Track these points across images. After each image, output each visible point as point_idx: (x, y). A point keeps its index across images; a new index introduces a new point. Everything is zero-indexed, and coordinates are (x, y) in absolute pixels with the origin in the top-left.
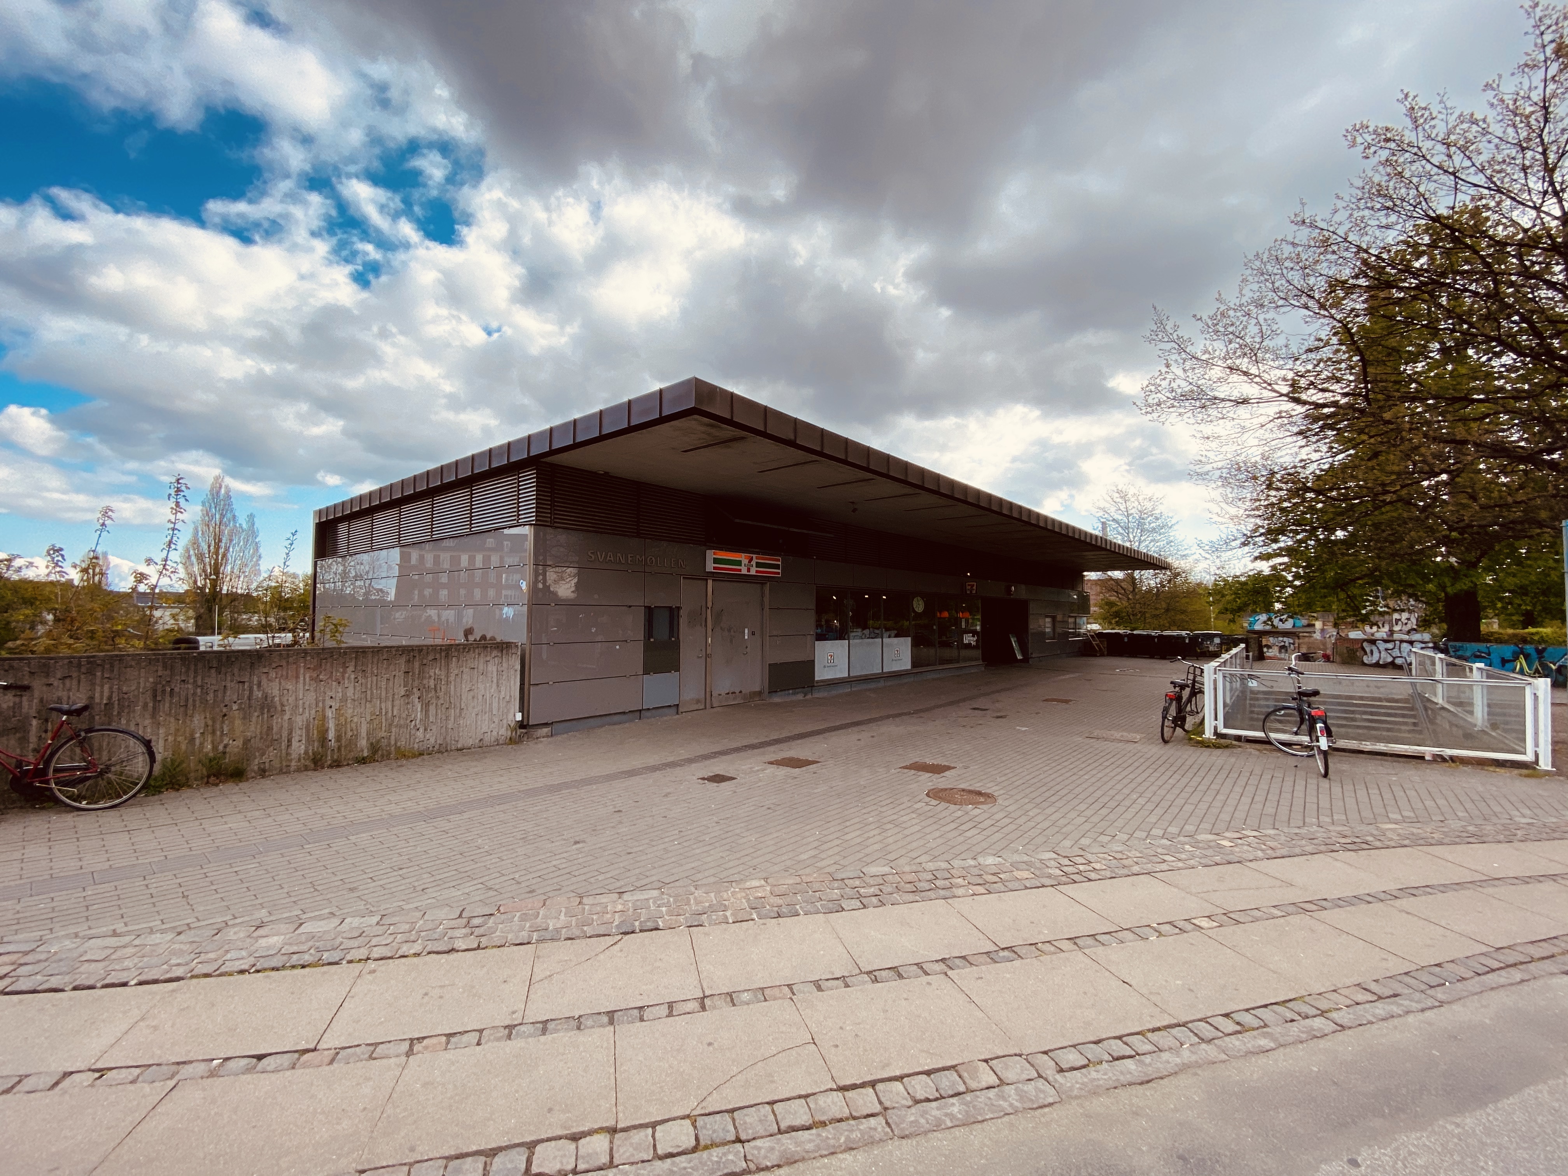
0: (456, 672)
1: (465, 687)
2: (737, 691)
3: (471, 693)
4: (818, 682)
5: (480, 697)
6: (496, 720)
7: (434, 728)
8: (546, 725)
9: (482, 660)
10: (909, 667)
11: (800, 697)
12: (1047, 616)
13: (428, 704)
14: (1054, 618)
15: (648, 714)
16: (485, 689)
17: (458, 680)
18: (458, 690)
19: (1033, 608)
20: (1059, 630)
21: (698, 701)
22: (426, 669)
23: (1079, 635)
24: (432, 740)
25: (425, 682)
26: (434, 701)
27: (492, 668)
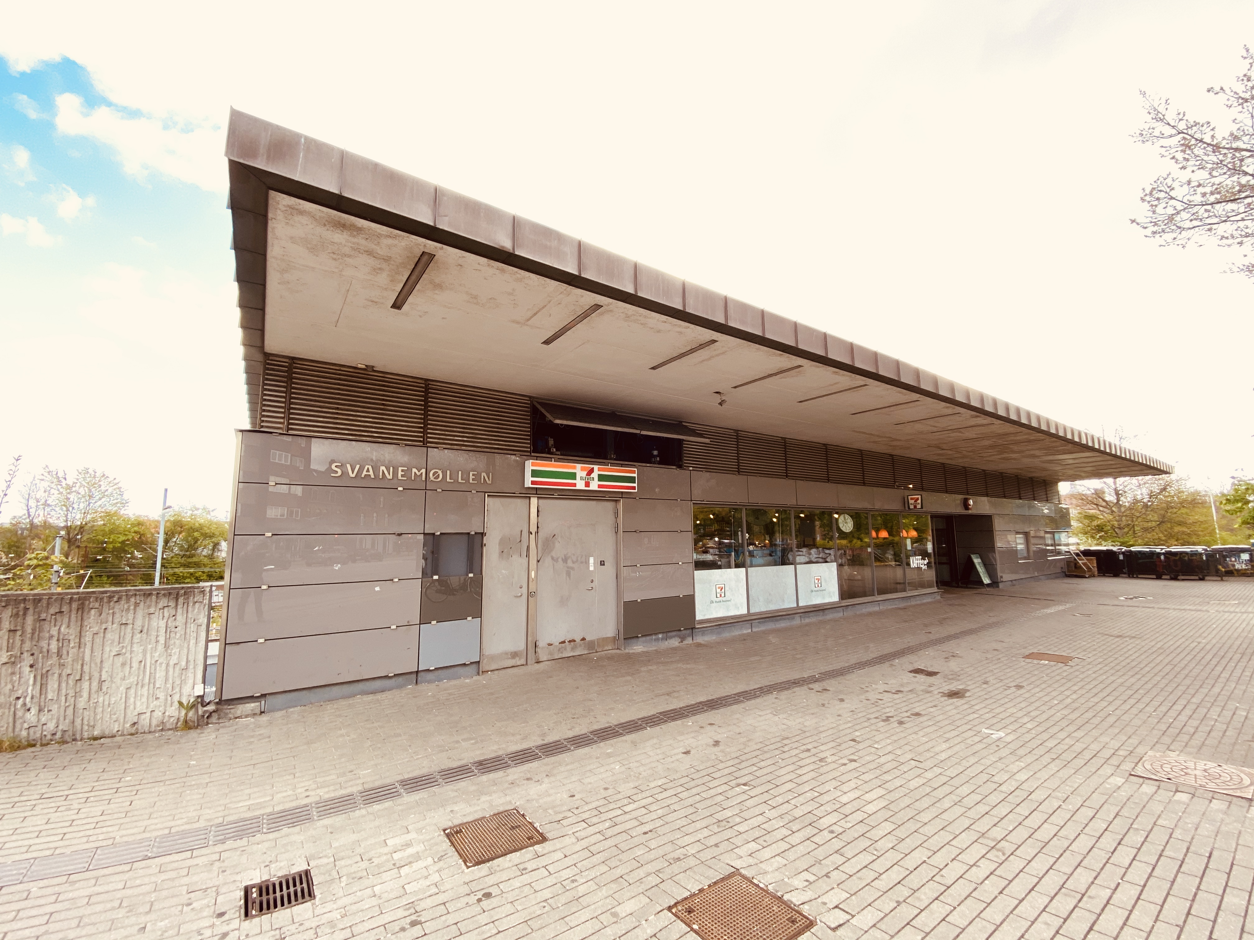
0: (95, 629)
1: (111, 650)
2: (578, 639)
3: (121, 659)
4: (702, 622)
5: (135, 665)
6: (161, 695)
7: (55, 708)
8: (252, 698)
9: (140, 612)
10: (835, 598)
11: (674, 642)
12: (1018, 533)
13: (45, 676)
14: (1026, 534)
15: (430, 676)
16: (145, 652)
17: (98, 640)
18: (98, 654)
19: (998, 525)
20: (1033, 548)
21: (515, 655)
22: (46, 626)
23: (1059, 553)
24: (51, 726)
25: (44, 644)
26: (57, 671)
27: (158, 623)
